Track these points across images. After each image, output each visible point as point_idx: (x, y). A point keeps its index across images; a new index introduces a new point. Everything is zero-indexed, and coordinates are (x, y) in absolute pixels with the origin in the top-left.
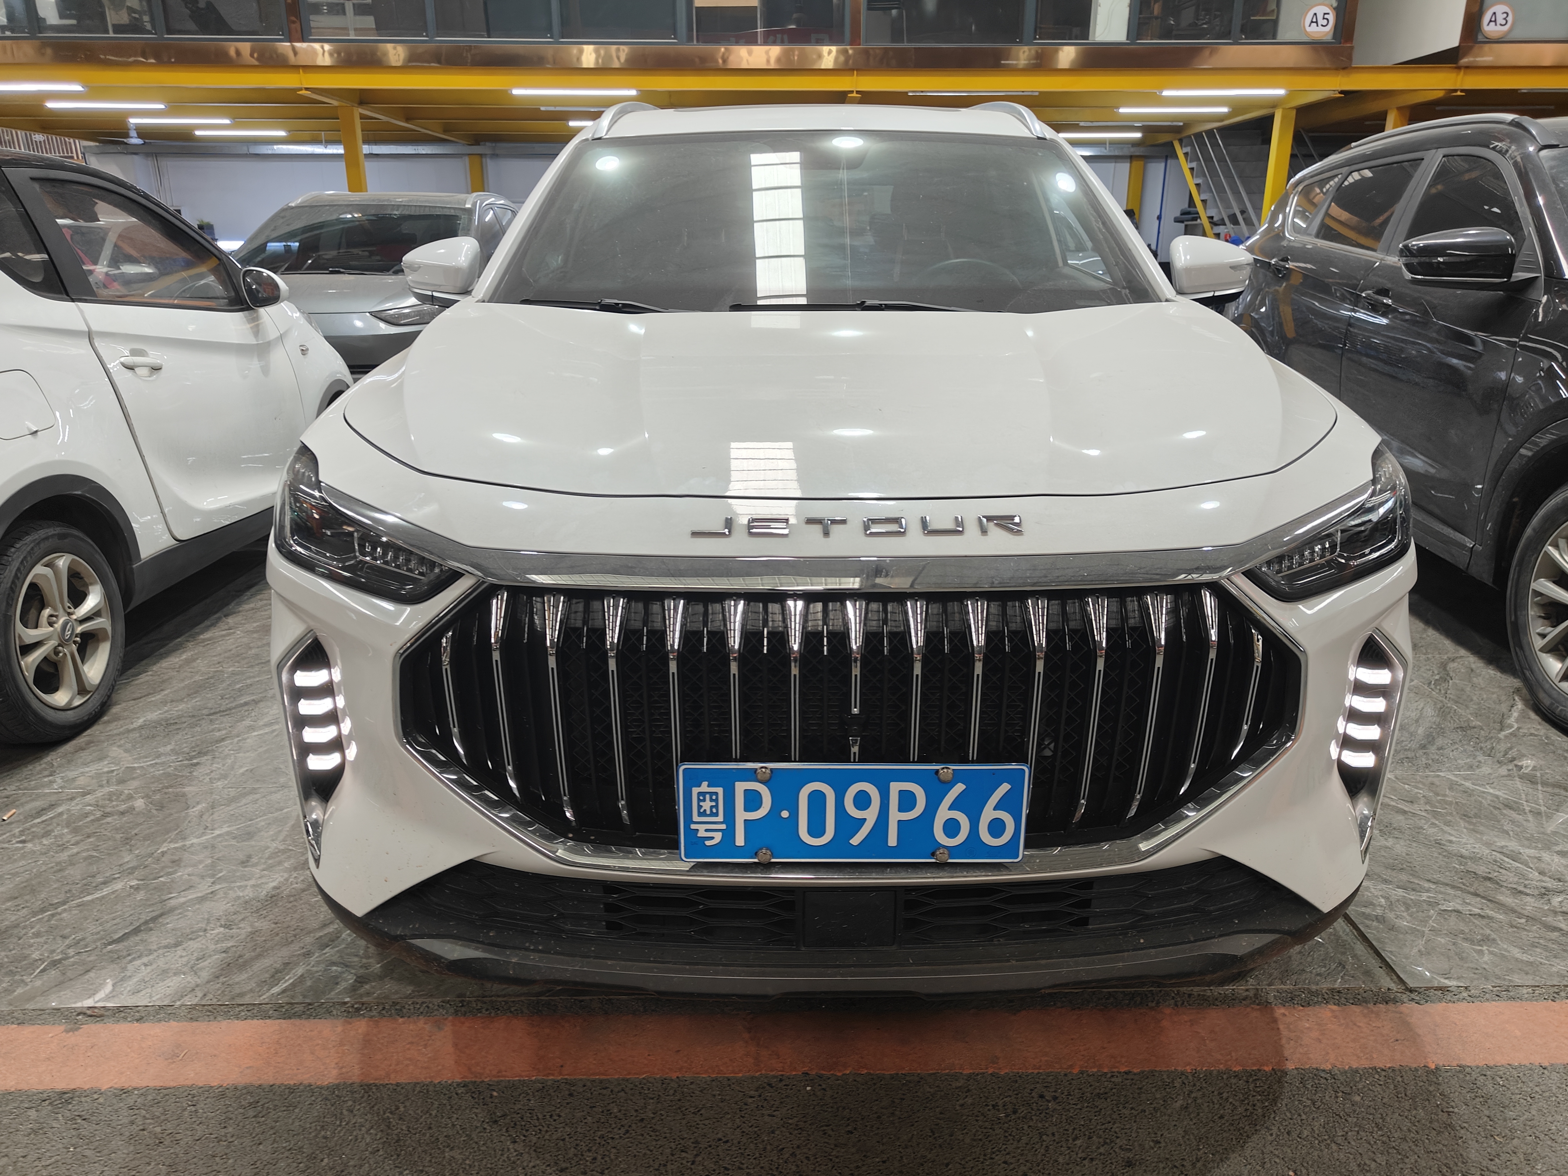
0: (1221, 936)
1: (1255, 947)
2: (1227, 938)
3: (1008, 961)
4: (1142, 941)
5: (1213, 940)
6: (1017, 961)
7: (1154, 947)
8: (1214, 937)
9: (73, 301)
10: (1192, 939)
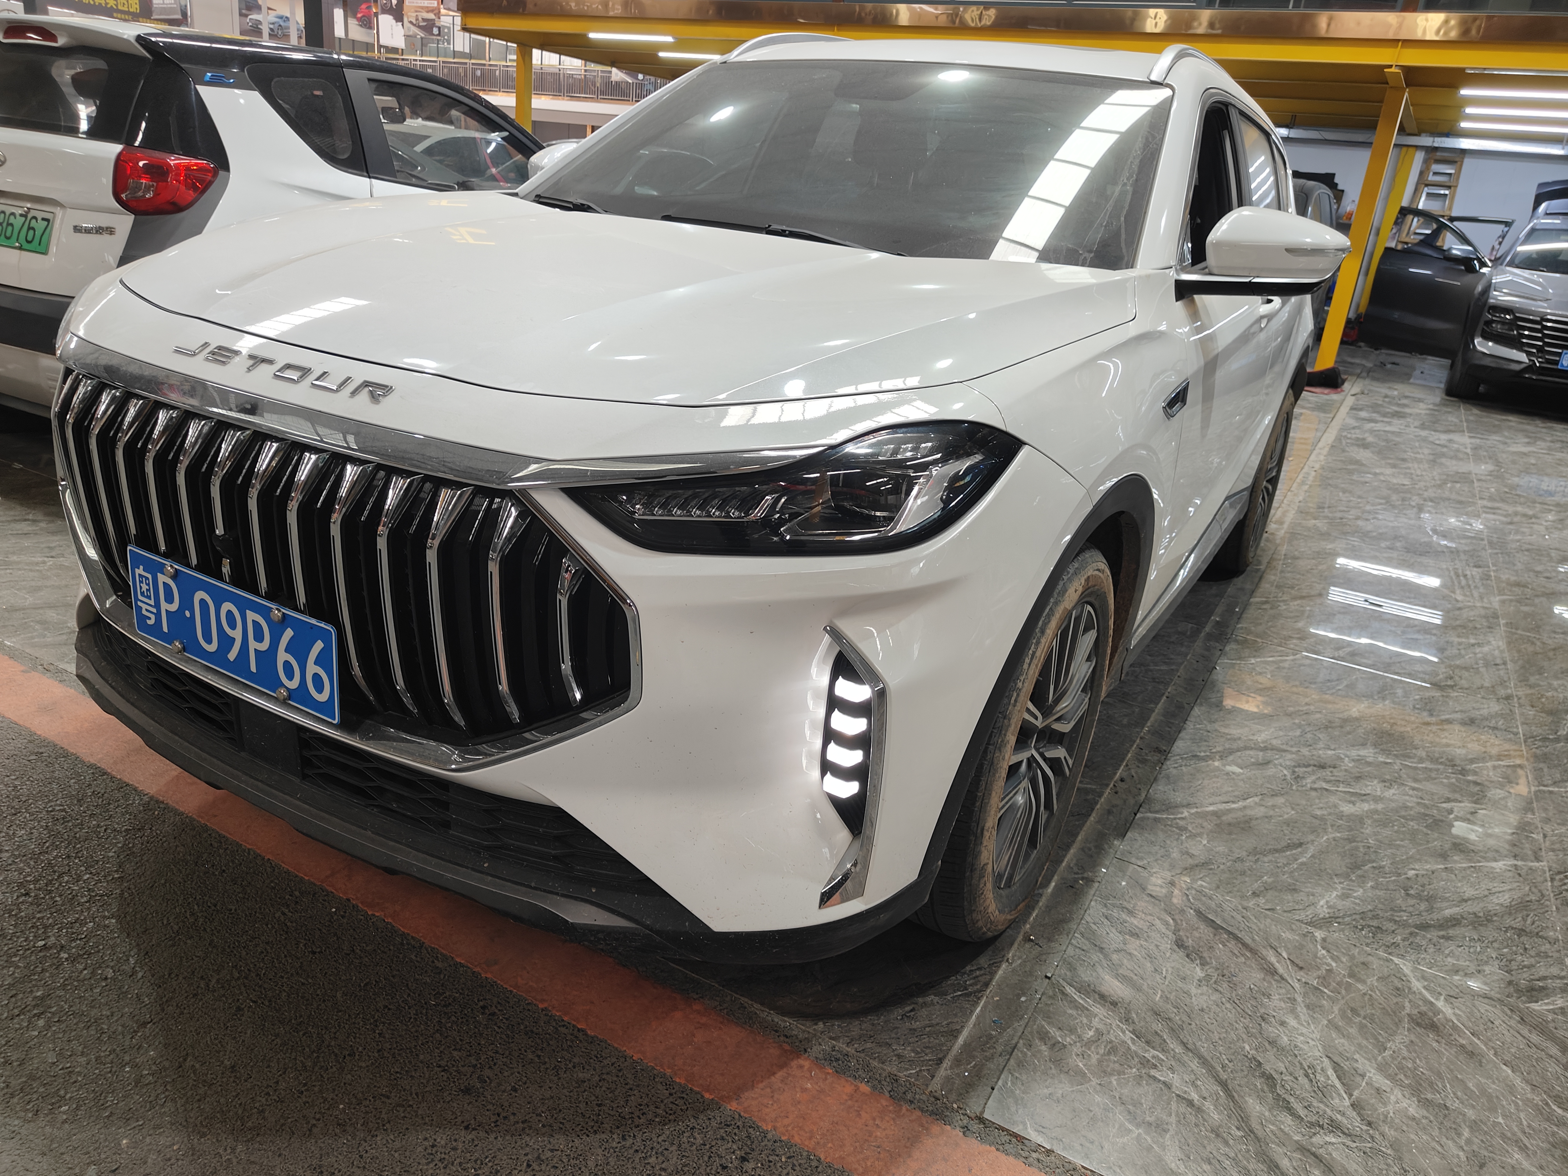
0: (563, 896)
1: (596, 923)
2: (573, 901)
3: (365, 829)
4: (486, 865)
5: (555, 896)
6: (373, 833)
7: (492, 876)
8: (557, 894)
9: (370, 177)
10: (533, 885)
